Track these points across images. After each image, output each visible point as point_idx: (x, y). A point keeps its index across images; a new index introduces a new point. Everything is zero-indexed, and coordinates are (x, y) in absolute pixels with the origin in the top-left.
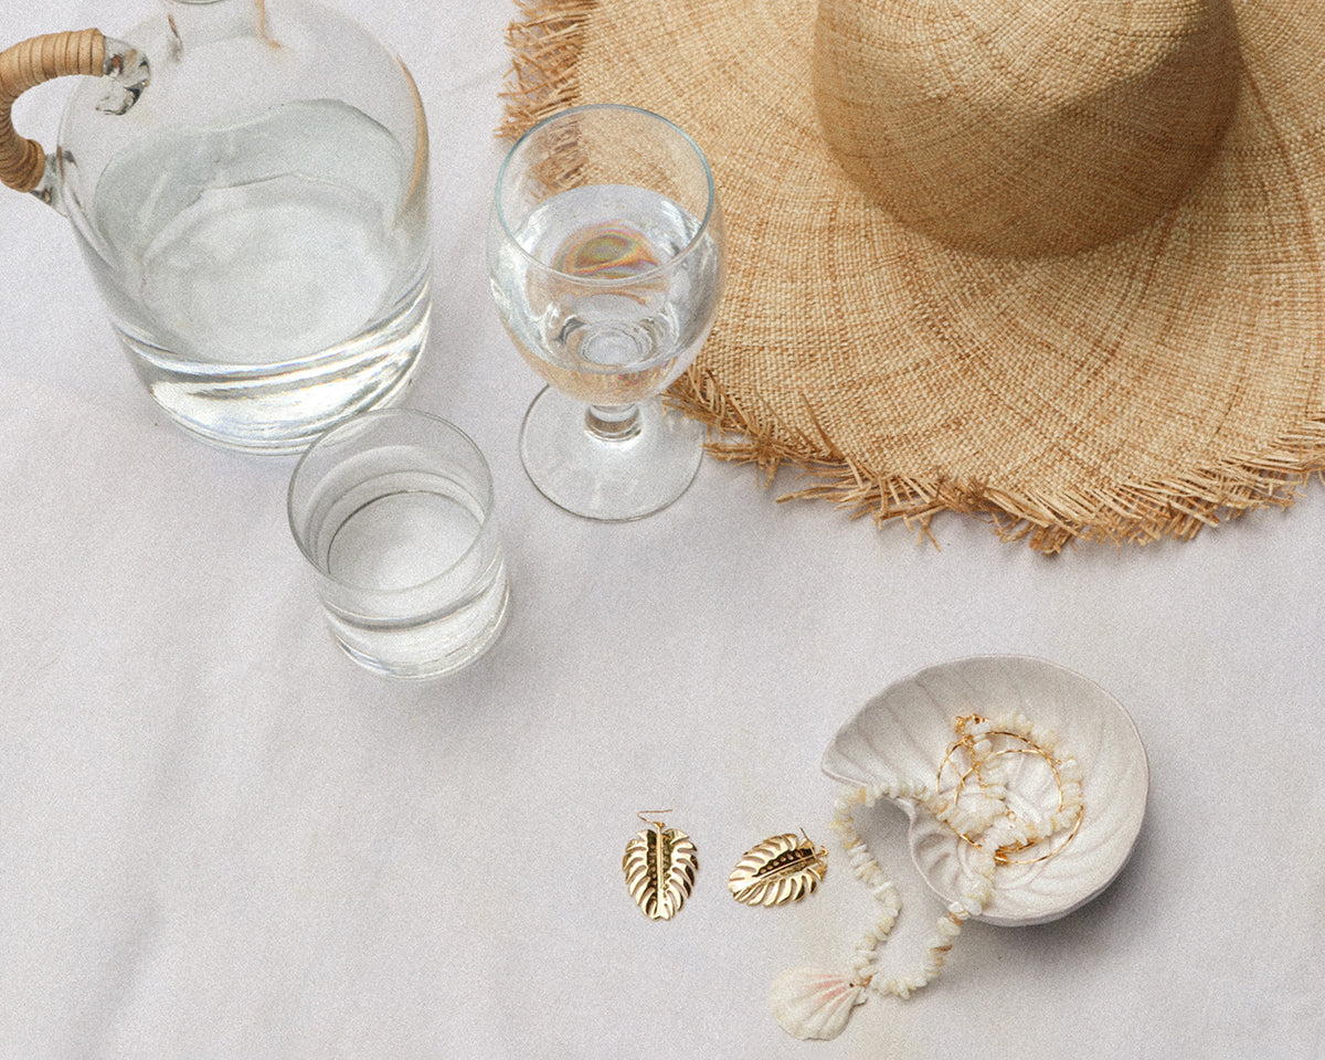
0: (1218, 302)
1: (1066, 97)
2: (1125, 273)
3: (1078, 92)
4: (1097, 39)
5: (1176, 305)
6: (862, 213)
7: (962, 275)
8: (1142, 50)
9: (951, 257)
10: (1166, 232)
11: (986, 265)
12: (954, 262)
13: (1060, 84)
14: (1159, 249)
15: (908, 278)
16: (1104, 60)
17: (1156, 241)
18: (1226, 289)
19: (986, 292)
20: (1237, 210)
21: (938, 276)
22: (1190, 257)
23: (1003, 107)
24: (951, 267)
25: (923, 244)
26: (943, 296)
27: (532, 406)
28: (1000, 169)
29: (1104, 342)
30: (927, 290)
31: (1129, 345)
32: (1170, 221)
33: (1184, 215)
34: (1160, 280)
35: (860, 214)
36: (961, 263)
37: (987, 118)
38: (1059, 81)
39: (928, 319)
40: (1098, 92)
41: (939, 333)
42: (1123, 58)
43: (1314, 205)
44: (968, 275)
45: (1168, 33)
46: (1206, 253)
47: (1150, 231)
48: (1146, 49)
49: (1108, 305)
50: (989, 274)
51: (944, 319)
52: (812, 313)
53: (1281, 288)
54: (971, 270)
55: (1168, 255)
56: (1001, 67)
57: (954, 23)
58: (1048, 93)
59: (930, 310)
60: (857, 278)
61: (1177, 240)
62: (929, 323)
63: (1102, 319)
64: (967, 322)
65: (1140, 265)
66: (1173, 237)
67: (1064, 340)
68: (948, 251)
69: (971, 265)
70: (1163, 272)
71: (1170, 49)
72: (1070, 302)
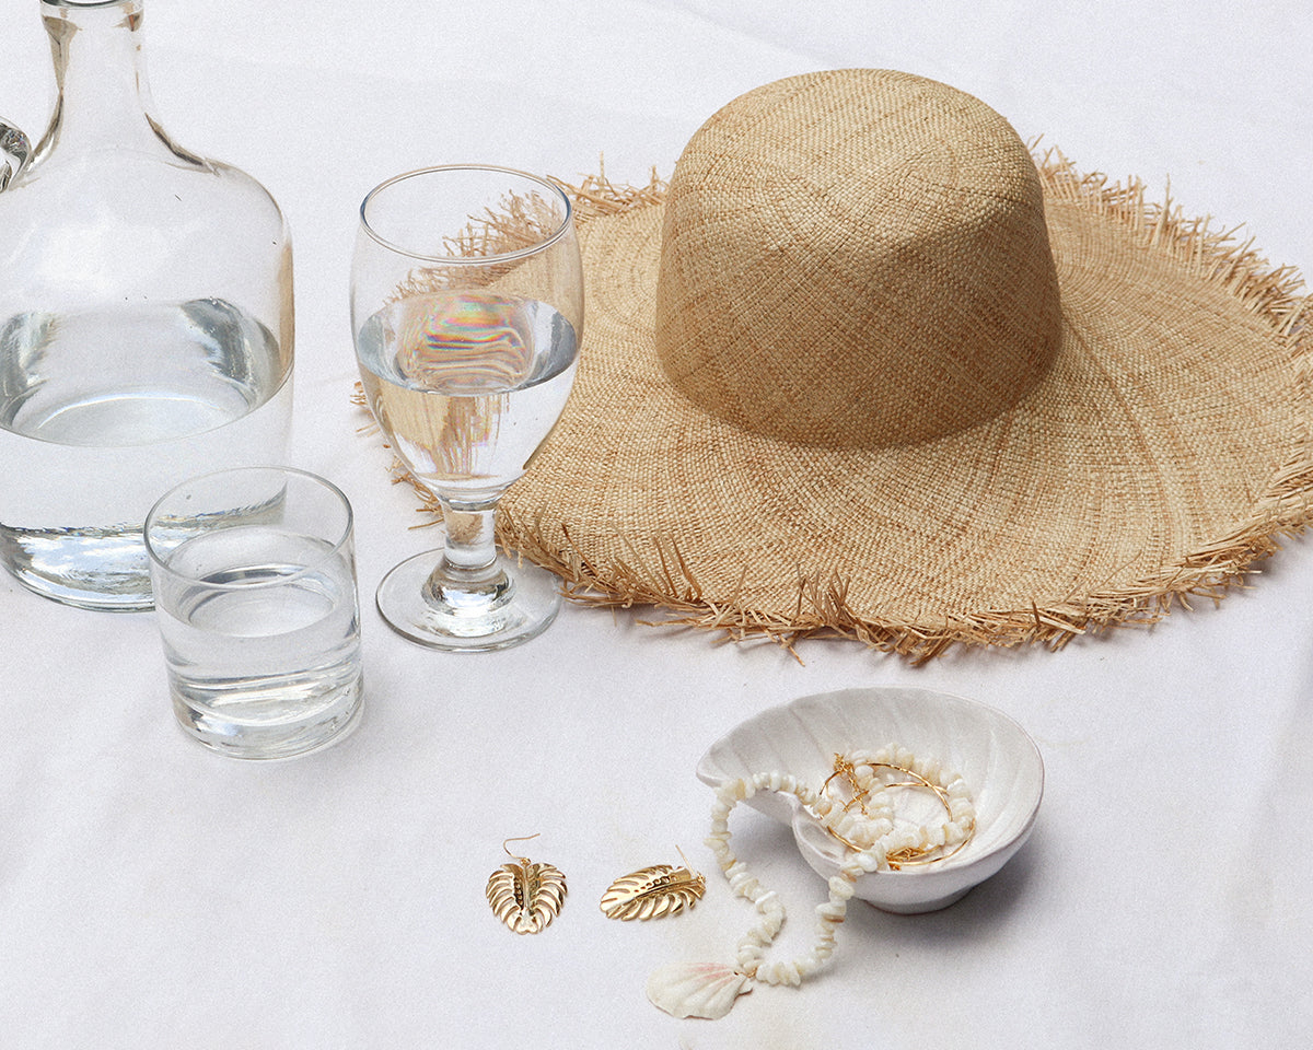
0: (1062, 491)
1: (902, 238)
2: (969, 464)
3: (912, 234)
4: (927, 191)
5: (1021, 492)
6: (709, 432)
7: (809, 469)
8: (971, 203)
9: (798, 454)
10: (1005, 430)
11: (833, 459)
12: (802, 459)
13: (897, 228)
14: (1001, 444)
15: (757, 479)
16: (936, 207)
17: (997, 437)
18: (1069, 482)
19: (834, 483)
20: (1073, 422)
21: (787, 475)
22: (1031, 453)
23: (842, 249)
24: (799, 464)
25: (770, 447)
26: (792, 490)
27: (385, 579)
28: (843, 324)
29: (953, 521)
30: (776, 486)
31: (980, 522)
32: (1009, 422)
33: (1020, 418)
34: (1003, 471)
35: (707, 433)
36: (808, 459)
37: (828, 263)
38: (894, 224)
39: (778, 510)
40: (932, 236)
41: (789, 520)
42: (953, 208)
43: (1146, 425)
44: (816, 469)
45: (994, 194)
46: (1047, 452)
47: (991, 427)
48: (974, 203)
49: (955, 489)
50: (836, 466)
51: (794, 509)
52: (664, 510)
53: (1122, 484)
54: (818, 464)
55: (1009, 450)
56: (839, 215)
57: (792, 185)
58: (884, 235)
59: (779, 503)
60: (707, 482)
61: (1017, 438)
62: (779, 514)
63: (951, 502)
64: (818, 510)
65: (982, 457)
66: (1013, 435)
67: (914, 520)
68: (795, 449)
69: (817, 460)
70: (1005, 464)
71: (996, 207)
72: (917, 489)
